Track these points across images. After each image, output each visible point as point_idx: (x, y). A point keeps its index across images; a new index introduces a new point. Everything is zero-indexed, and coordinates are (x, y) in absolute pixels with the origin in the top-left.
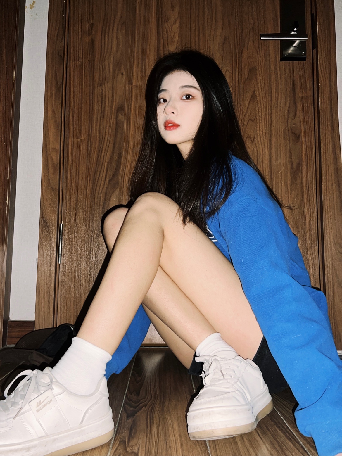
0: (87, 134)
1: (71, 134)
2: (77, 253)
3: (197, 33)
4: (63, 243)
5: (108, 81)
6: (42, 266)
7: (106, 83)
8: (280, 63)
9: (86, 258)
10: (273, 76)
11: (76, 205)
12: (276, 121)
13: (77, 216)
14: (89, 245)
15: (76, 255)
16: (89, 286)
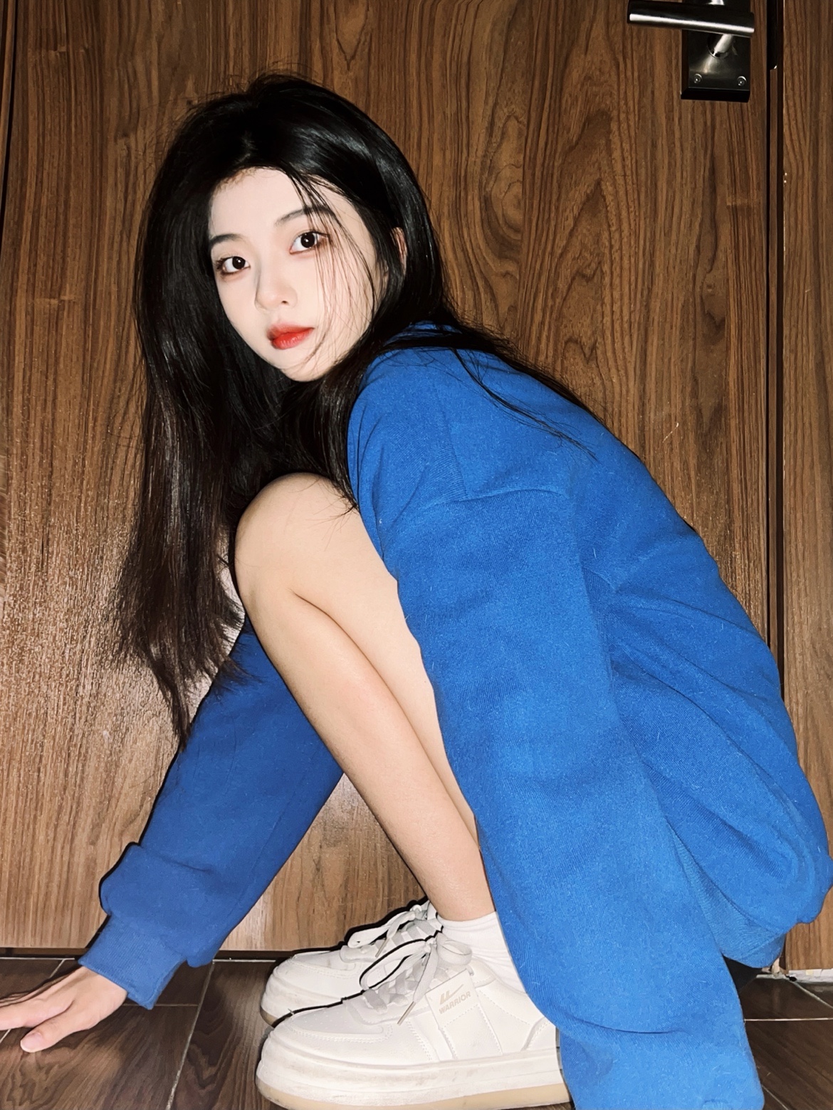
0: (83, 284)
2: (38, 670)
8: (680, 104)
9: (67, 686)
10: (662, 142)
11: (46, 516)
12: (664, 277)
13: (48, 552)
14: (79, 646)
15: (34, 677)
16: (66, 775)
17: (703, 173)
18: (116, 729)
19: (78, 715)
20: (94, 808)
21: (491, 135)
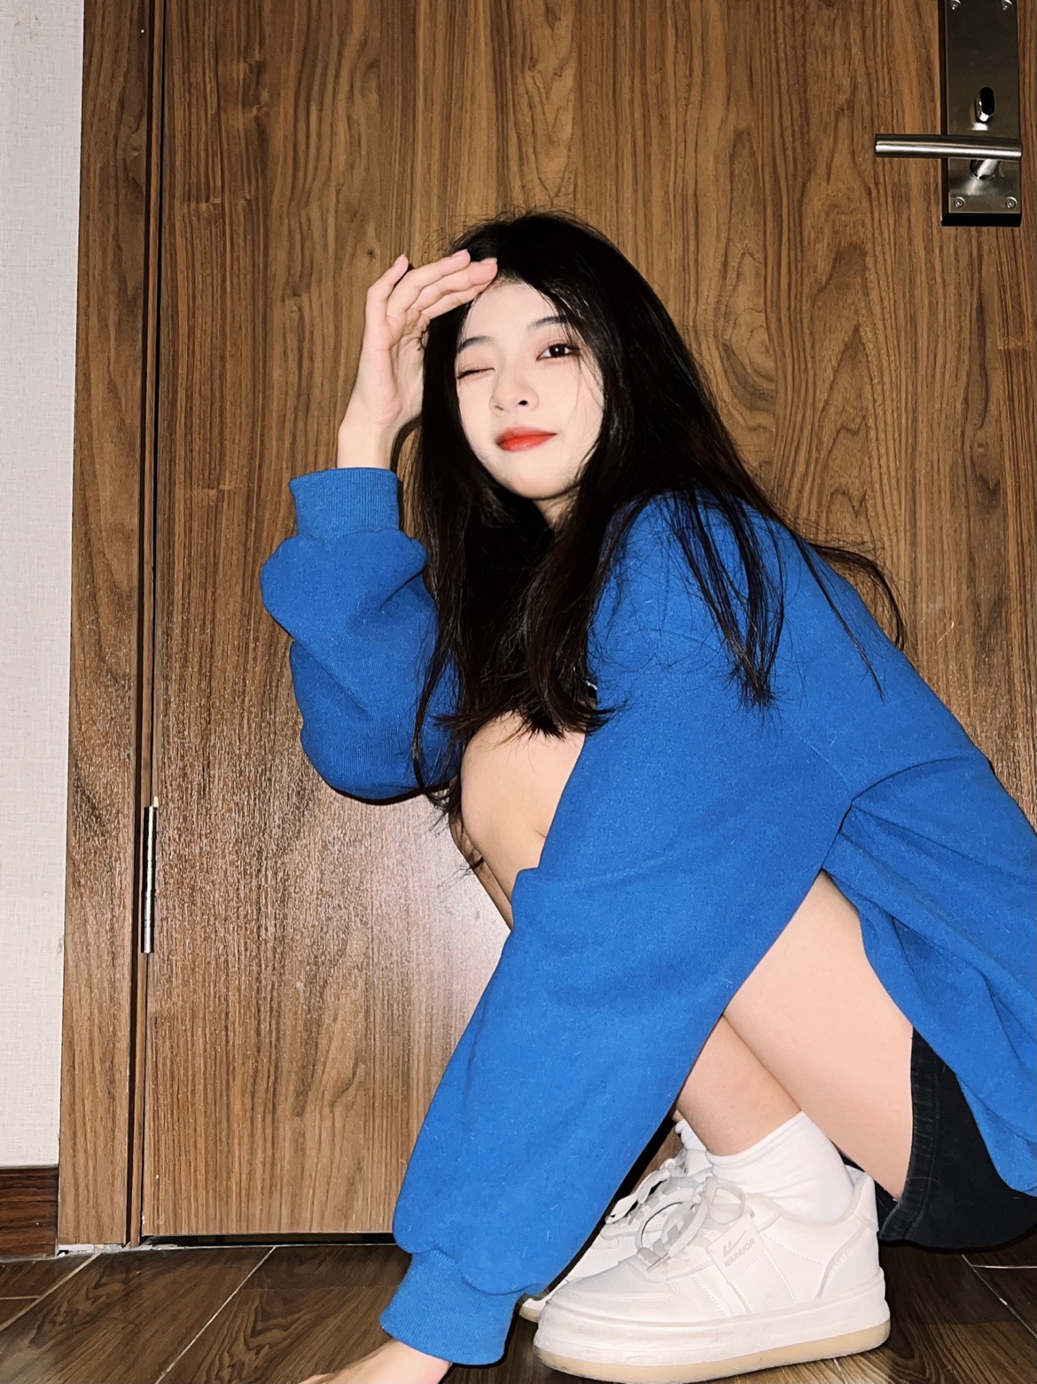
0: (246, 470)
1: (180, 468)
2: (212, 911)
3: (638, 115)
4: (160, 876)
5: (320, 279)
6: (82, 966)
7: (314, 285)
8: (940, 231)
9: (246, 928)
10: (922, 278)
11: (205, 736)
12: (928, 435)
13: (209, 776)
14: (254, 882)
15: (209, 920)
16: (258, 1033)
17: (969, 311)
18: (311, 980)
19: (263, 962)
20: (296, 1073)
21: (724, 278)
